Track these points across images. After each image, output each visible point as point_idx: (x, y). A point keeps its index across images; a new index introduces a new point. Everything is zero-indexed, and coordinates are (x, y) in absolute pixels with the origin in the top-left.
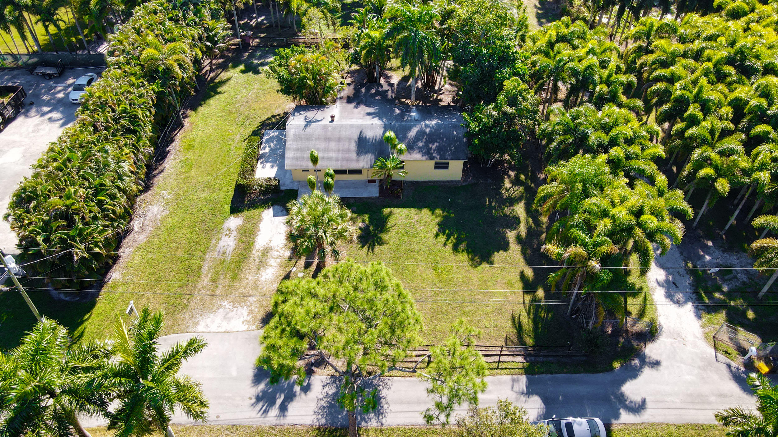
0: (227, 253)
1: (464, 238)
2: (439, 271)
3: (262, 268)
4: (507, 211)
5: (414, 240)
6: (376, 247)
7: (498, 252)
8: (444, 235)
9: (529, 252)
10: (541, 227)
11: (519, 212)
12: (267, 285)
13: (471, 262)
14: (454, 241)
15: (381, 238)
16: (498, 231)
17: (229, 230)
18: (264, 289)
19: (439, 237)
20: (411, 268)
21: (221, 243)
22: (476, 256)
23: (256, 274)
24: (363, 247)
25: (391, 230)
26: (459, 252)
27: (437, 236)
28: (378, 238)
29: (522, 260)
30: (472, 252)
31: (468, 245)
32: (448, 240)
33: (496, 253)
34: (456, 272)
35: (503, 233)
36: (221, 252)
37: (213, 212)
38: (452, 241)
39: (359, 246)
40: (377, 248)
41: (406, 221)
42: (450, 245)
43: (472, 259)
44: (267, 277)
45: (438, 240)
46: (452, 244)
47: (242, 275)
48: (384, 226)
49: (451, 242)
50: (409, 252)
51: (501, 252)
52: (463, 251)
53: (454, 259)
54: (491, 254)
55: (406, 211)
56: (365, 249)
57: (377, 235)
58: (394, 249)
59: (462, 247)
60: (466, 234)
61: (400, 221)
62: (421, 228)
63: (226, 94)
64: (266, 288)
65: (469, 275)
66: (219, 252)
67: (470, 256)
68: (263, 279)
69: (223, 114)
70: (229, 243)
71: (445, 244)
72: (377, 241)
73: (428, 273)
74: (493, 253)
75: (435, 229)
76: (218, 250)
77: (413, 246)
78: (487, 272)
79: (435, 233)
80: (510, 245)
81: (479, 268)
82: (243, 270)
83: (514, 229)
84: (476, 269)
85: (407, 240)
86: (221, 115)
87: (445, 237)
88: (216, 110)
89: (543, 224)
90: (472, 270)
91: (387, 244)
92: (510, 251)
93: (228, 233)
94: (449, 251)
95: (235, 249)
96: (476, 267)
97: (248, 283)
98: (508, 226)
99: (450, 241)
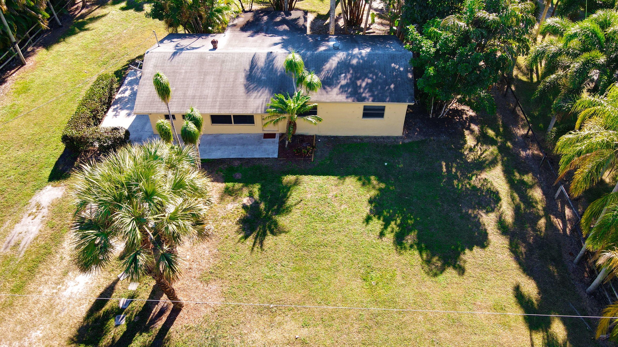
0: (22, 245)
1: (413, 225)
2: (373, 283)
3: (70, 274)
4: (475, 181)
5: (331, 226)
6: (267, 238)
7: (471, 249)
8: (379, 218)
9: (522, 249)
10: (534, 207)
11: (495, 184)
12: (71, 306)
13: (426, 267)
14: (397, 229)
15: (276, 224)
16: (467, 213)
17: (38, 206)
18: (63, 314)
19: (371, 223)
20: (325, 276)
21: (18, 228)
22: (433, 255)
23: (57, 284)
24: (246, 237)
25: (294, 209)
26: (405, 248)
27: (368, 220)
28: (272, 222)
29: (514, 265)
30: (427, 248)
31: (419, 237)
32: (386, 227)
33: (467, 251)
34: (402, 285)
35: (476, 216)
36: (12, 244)
37: (23, 177)
38: (393, 229)
39: (240, 236)
40: (270, 240)
41: (319, 195)
42: (389, 237)
43: (428, 262)
44: (75, 290)
45: (370, 227)
46: (392, 235)
47: (32, 286)
48: (284, 203)
49: (392, 232)
50: (322, 249)
51: (476, 249)
52: (411, 246)
53: (399, 261)
54: (459, 254)
55: (319, 180)
56: (250, 241)
57: (270, 218)
58: (297, 242)
59: (410, 239)
60: (415, 218)
61: (309, 196)
62: (342, 208)
63: (94, 31)
64: (66, 311)
65: (424, 290)
66: (9, 243)
67: (425, 256)
68: (67, 293)
69: (84, 52)
70: (30, 228)
71: (382, 235)
72: (270, 227)
73: (354, 286)
74: (463, 250)
75: (366, 209)
76: (8, 239)
77: (329, 238)
78: (455, 286)
79: (365, 215)
80: (490, 237)
81: (441, 278)
82: (38, 276)
83: (493, 210)
84: (436, 279)
85: (319, 226)
86: (80, 53)
87: (381, 222)
88: (76, 48)
89: (536, 203)
90: (429, 281)
91: (286, 232)
92: (490, 248)
93: (34, 210)
94: (387, 246)
95: (36, 239)
96: (435, 275)
97: (37, 302)
98: (481, 205)
99: (389, 229)
